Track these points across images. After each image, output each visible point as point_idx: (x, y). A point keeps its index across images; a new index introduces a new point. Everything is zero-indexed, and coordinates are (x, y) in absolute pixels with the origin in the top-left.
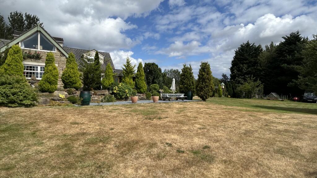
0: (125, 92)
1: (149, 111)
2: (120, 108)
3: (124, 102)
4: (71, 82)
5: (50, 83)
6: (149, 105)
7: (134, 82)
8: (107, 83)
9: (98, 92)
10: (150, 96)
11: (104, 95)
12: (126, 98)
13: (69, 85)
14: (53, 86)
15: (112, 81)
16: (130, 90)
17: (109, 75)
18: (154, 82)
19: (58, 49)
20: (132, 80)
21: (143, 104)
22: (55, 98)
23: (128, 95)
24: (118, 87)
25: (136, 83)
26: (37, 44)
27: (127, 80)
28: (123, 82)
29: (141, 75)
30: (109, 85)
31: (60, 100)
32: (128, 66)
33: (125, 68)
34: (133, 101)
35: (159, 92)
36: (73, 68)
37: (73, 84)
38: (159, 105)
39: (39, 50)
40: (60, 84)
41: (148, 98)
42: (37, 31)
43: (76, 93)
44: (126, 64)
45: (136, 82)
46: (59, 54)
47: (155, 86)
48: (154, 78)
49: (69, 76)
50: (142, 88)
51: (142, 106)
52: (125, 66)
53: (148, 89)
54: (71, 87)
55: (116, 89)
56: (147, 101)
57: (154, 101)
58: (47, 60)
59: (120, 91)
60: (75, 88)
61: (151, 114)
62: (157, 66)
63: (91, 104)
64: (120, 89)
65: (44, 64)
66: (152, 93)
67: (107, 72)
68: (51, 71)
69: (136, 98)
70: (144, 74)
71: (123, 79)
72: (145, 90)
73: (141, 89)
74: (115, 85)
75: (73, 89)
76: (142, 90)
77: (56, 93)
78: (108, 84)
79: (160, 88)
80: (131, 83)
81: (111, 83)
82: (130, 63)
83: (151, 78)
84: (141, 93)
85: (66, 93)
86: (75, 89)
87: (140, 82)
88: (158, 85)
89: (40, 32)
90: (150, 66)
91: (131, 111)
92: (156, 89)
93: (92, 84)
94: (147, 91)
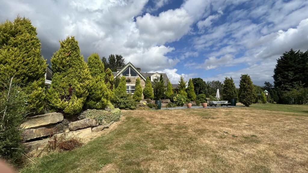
0: (181, 101)
1: (203, 114)
2: (181, 111)
3: (180, 108)
4: (148, 95)
5: (138, 96)
6: (201, 109)
7: (187, 93)
8: (169, 94)
9: (164, 101)
10: (199, 103)
11: (167, 102)
12: (182, 105)
13: (147, 97)
14: (140, 98)
15: (172, 93)
16: (184, 99)
17: (170, 89)
18: (200, 93)
19: (139, 75)
20: (185, 92)
21: (195, 109)
22: (141, 105)
23: (183, 103)
24: (176, 97)
25: (188, 94)
26: (129, 73)
27: (182, 91)
28: (179, 93)
29: (191, 88)
30: (170, 96)
31: (144, 106)
32: (182, 82)
33: (180, 84)
34: (188, 106)
35: (206, 100)
36: (149, 86)
37: (149, 96)
38: (208, 110)
39: (130, 77)
40: (143, 97)
41: (198, 105)
42: (129, 66)
43: (152, 101)
44: (180, 80)
45: (188, 93)
46: (140, 78)
47: (202, 95)
48: (200, 89)
49: (147, 91)
50: (192, 97)
51: (196, 110)
52: (180, 82)
53: (197, 97)
54: (148, 98)
55: (175, 99)
56: (197, 107)
57: (204, 107)
58: (136, 83)
59: (178, 100)
60: (150, 98)
61: (205, 115)
62: (202, 80)
63: (161, 108)
64: (178, 98)
65: (135, 85)
66: (200, 100)
67: (169, 87)
68: (139, 89)
69: (190, 104)
70: (193, 87)
71: (179, 92)
72: (194, 99)
73: (191, 98)
74: (174, 96)
75: (150, 99)
76: (192, 99)
77: (141, 102)
78: (169, 95)
79: (206, 96)
80: (184, 94)
81: (171, 94)
82: (183, 80)
83: (198, 90)
84: (192, 101)
85: (146, 102)
86: (151, 99)
87: (191, 93)
88: (204, 95)
89: (130, 66)
90: (196, 81)
91: (190, 113)
92: (203, 98)
93: (159, 95)
94: (196, 99)
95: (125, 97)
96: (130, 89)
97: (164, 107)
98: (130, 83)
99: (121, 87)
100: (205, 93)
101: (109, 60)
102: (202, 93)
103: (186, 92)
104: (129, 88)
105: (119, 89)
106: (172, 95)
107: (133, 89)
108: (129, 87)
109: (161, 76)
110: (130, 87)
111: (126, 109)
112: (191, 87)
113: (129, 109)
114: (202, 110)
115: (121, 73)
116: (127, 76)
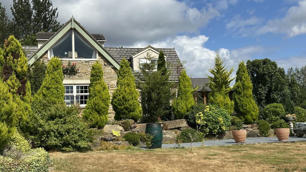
0: (217, 123)
1: (277, 158)
2: (217, 152)
3: (216, 142)
4: (126, 108)
5: (99, 112)
6: (272, 146)
7: (233, 102)
8: (183, 106)
9: (171, 124)
10: (268, 129)
11: (178, 128)
12: (221, 135)
13: (125, 113)
14: (103, 117)
15: (192, 102)
16: (226, 117)
17: (186, 92)
18: (269, 100)
19: (100, 55)
20: (228, 98)
21: (257, 145)
22: (107, 137)
23: (224, 128)
24: (204, 113)
25: (236, 104)
26: (71, 50)
27: (219, 97)
28: (212, 103)
29: (245, 88)
30: (188, 111)
31: (115, 139)
32: (218, 72)
33: (213, 76)
34: (237, 139)
35: (287, 120)
36: (129, 85)
37: (129, 112)
38: (293, 146)
39: (74, 59)
40: (111, 115)
41: (263, 133)
42: (71, 29)
43: (136, 127)
44: (213, 67)
45: (235, 101)
46: (102, 62)
47: (276, 107)
48: (270, 91)
49: (123, 98)
50: (249, 112)
51: (259, 149)
52: (212, 72)
53: (260, 113)
54: (126, 118)
55: (200, 118)
56: (262, 140)
57: (280, 138)
58: (92, 76)
59: (209, 121)
60: (132, 118)
61: (285, 163)
62: (274, 64)
63: (163, 145)
64: (208, 116)
65: (88, 82)
66: (271, 121)
67: (182, 87)
68: (99, 92)
69: (243, 133)
70: (251, 85)
71: (211, 98)
72: (255, 117)
73: (246, 114)
74: (198, 110)
75: (131, 121)
76: (249, 117)
77: (107, 128)
78: (185, 108)
79: (287, 110)
80: (226, 105)
81: (189, 106)
82: (222, 66)
83: (263, 91)
84: (247, 122)
85: (121, 128)
86: (133, 121)
87: (245, 101)
88: (281, 105)
89: (75, 30)
90: (258, 66)
91: (243, 157)
92: (276, 114)
93: (157, 109)
94: (259, 118)
95: (60, 117)
96: (75, 94)
97: (171, 141)
98: (76, 77)
99: (48, 89)
100: (283, 102)
101: (13, 14)
102: (274, 101)
103: (231, 99)
104: (72, 92)
105: (44, 95)
106: (192, 107)
107: (84, 94)
108: (72, 88)
109: (160, 57)
110: (75, 87)
111: (63, 151)
112: (243, 85)
113: (71, 149)
114: (274, 149)
115: (50, 49)
116: (67, 56)
